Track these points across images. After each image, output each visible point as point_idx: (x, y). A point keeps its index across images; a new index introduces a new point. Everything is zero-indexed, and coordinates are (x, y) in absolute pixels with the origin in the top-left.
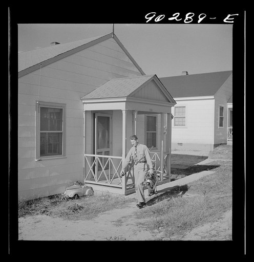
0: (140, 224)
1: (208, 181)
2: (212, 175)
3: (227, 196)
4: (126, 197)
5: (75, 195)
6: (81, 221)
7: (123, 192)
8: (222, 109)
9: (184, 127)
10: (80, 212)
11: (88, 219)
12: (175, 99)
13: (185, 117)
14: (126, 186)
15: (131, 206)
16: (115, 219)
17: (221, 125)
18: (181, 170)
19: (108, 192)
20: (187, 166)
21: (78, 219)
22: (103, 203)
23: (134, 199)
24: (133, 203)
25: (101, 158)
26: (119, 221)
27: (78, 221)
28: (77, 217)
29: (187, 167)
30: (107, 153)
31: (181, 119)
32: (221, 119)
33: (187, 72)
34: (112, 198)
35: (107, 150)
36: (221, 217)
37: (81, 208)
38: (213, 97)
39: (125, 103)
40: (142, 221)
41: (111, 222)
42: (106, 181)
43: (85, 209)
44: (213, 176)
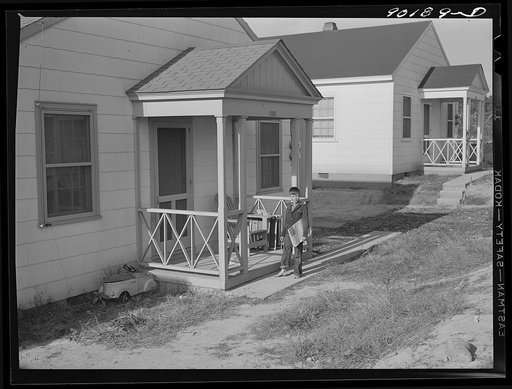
0: (266, 350)
1: (388, 254)
2: (393, 239)
3: (430, 286)
4: (228, 293)
5: (123, 293)
6: (143, 349)
7: (220, 284)
8: (407, 101)
9: (331, 139)
10: (139, 329)
11: (158, 344)
12: (315, 82)
13: (333, 120)
14: (228, 270)
15: (241, 313)
16: (215, 342)
17: (407, 133)
18: (330, 230)
19: (190, 284)
20: (339, 221)
21: (136, 344)
22: (183, 308)
23: (245, 297)
24: (243, 306)
25: (170, 215)
26: (223, 346)
27: (138, 351)
28: (135, 342)
29: (341, 225)
30: (182, 205)
31: (325, 124)
32: (407, 123)
33: (334, 24)
34: (199, 298)
35: (181, 196)
36: (430, 334)
37: (138, 321)
38: (390, 78)
39: (221, 101)
40: (268, 344)
41: (207, 349)
42: (185, 264)
43: (148, 323)
44: (397, 244)
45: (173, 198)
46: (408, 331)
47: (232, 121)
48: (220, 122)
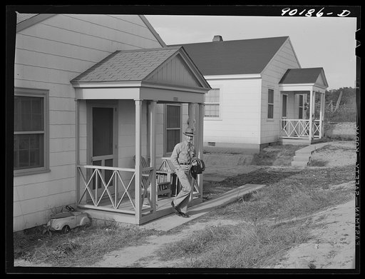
1: (256, 200)
2: (260, 190)
3: (285, 224)
4: (141, 227)
5: (65, 227)
7: (135, 220)
8: (271, 92)
9: (217, 118)
10: (76, 253)
11: (89, 263)
12: (206, 77)
13: (219, 104)
14: (142, 211)
15: (150, 241)
16: (131, 262)
17: (270, 115)
18: (216, 183)
19: (114, 221)
20: (222, 176)
22: (108, 238)
23: (153, 230)
24: (152, 236)
25: (100, 170)
26: (136, 265)
28: (73, 262)
29: (224, 179)
30: (109, 163)
31: (213, 107)
32: (271, 108)
33: (221, 37)
34: (120, 230)
35: (109, 157)
36: (284, 257)
37: (76, 247)
38: (259, 76)
39: (139, 89)
42: (110, 206)
43: (83, 248)
45: (103, 158)
46: (268, 254)
47: (147, 103)
48: (138, 105)
